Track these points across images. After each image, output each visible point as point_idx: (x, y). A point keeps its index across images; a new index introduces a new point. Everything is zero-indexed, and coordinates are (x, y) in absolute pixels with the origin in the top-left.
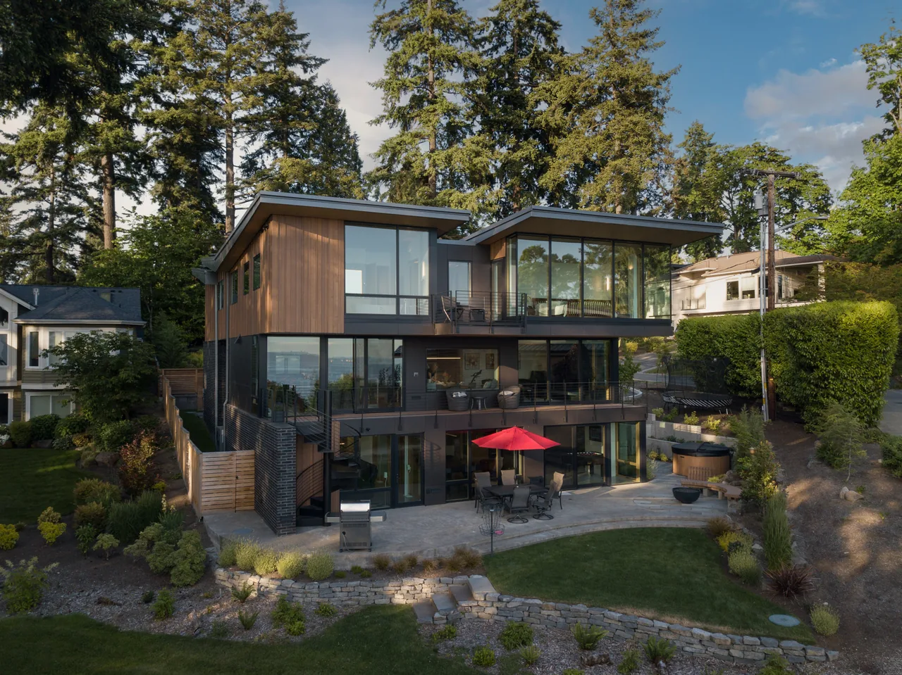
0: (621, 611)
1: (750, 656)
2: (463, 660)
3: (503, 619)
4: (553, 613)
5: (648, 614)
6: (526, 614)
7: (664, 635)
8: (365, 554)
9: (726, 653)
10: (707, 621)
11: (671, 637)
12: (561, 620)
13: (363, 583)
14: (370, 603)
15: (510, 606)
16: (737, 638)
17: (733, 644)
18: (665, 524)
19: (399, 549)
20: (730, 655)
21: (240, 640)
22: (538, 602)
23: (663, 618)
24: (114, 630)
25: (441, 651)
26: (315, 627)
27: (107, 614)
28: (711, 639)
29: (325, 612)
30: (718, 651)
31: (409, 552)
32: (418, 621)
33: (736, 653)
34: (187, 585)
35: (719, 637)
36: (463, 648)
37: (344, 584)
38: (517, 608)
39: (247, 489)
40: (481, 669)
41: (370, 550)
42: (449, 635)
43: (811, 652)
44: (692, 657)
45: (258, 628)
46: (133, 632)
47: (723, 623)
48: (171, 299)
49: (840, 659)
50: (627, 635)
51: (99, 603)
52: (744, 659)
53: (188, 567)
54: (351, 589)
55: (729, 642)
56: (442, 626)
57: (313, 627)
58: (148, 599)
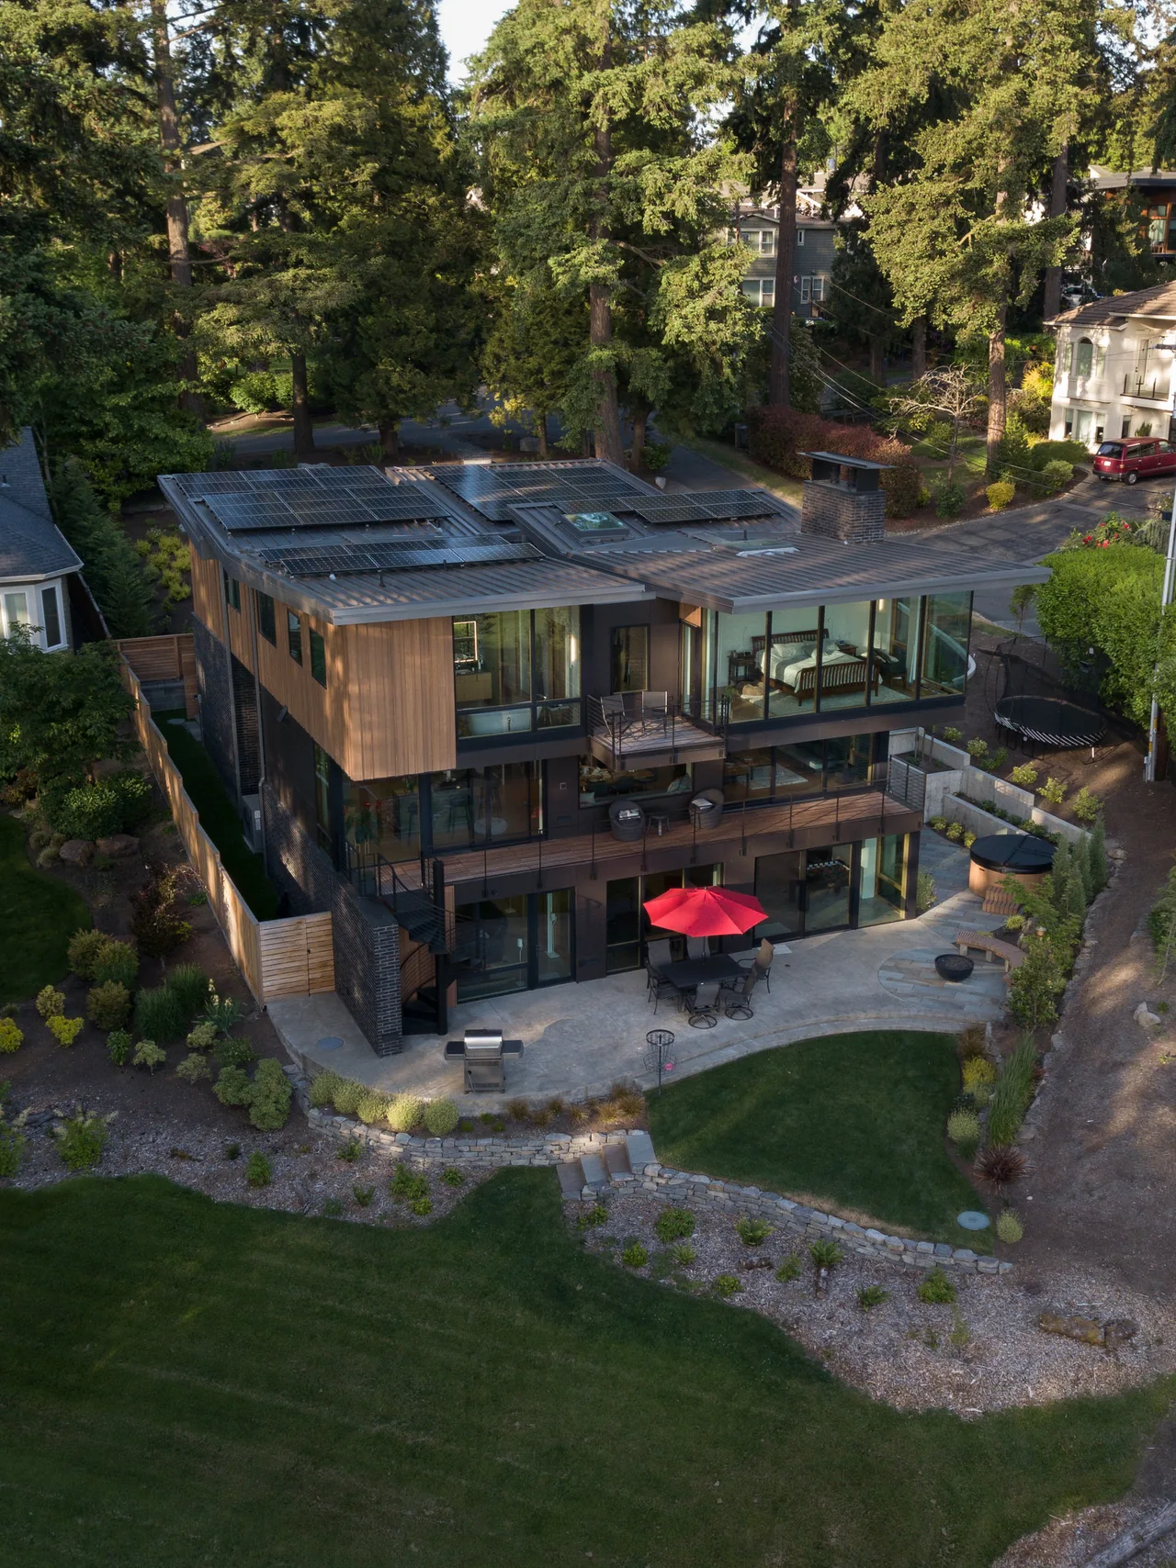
0: (797, 1199)
1: (922, 1263)
2: (611, 1257)
3: (663, 1196)
4: (721, 1195)
5: (826, 1206)
6: (690, 1192)
7: (836, 1235)
8: (497, 1097)
9: (897, 1258)
10: (888, 1220)
11: (843, 1237)
12: (730, 1203)
13: (496, 1141)
14: (504, 1164)
15: (671, 1183)
16: (911, 1243)
17: (905, 1250)
18: (907, 1026)
19: (541, 1089)
20: (901, 1260)
21: (358, 1220)
22: (704, 1179)
23: (841, 1213)
24: (206, 1201)
25: (590, 1243)
26: (443, 1203)
27: (187, 1175)
28: (884, 1244)
29: (453, 1178)
30: (890, 1256)
31: (552, 1093)
32: (564, 1197)
33: (907, 1259)
34: (272, 1130)
35: (895, 1241)
36: (613, 1240)
37: (471, 1142)
38: (680, 1186)
39: (324, 965)
40: (630, 1270)
41: (503, 1091)
42: (597, 1218)
43: (982, 1265)
44: (863, 1259)
45: (376, 1203)
46: (229, 1203)
47: (904, 1222)
48: (83, 422)
49: (1012, 1272)
50: (801, 1229)
51: (173, 1156)
52: (914, 1266)
53: (273, 1109)
54: (482, 1149)
55: (902, 1248)
56: (592, 1206)
57: (440, 1202)
58: (234, 1154)
